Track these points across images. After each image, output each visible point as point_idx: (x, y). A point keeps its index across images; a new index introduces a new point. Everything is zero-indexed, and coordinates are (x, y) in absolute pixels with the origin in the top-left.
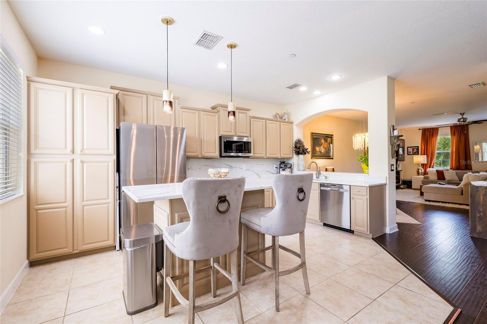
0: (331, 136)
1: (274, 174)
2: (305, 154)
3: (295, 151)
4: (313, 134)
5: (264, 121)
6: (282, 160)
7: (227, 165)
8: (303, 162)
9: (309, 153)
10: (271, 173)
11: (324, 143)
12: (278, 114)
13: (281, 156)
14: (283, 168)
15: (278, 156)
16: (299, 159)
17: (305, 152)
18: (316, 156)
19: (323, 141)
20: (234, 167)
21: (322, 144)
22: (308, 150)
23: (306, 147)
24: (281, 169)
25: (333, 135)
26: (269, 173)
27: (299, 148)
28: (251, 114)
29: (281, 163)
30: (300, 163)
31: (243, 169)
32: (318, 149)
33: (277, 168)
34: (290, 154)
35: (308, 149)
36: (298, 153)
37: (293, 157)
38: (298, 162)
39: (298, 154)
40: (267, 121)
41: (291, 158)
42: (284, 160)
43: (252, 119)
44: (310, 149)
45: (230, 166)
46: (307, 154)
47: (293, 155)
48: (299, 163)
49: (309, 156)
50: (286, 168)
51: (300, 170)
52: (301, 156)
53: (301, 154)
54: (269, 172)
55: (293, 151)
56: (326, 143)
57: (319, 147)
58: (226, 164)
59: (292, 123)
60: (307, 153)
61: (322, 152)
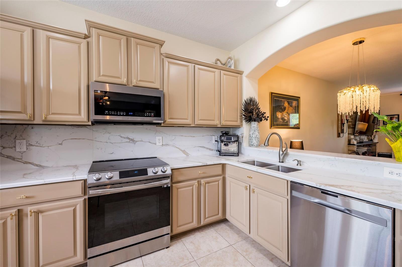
0: (297, 99)
1: (212, 150)
2: (261, 120)
3: (244, 115)
4: (273, 94)
5: (191, 66)
6: (224, 130)
7: (125, 138)
8: (257, 133)
9: (267, 120)
10: (207, 148)
11: (288, 108)
12: (218, 60)
13: (222, 123)
14: (225, 142)
15: (216, 122)
16: (251, 128)
17: (261, 118)
18: (278, 125)
19: (286, 104)
20: (136, 142)
21: (285, 109)
22: (265, 115)
23: (262, 110)
24: (223, 144)
25: (299, 98)
26: (205, 149)
27: (251, 112)
28: (164, 50)
29: (223, 134)
30: (253, 134)
31: (156, 144)
32: (280, 115)
33: (217, 141)
34: (237, 121)
35: (265, 113)
36: (249, 119)
37: (242, 125)
38: (249, 132)
39: (250, 121)
40: (197, 66)
41: (238, 127)
42: (227, 130)
43: (166, 60)
44: (268, 114)
45: (129, 138)
46: (264, 122)
47: (242, 122)
48: (251, 134)
49: (266, 124)
50: (230, 142)
51: (252, 145)
52: (254, 124)
53: (255, 121)
54: (204, 147)
55: (241, 116)
56: (291, 108)
57: (281, 112)
58: (121, 137)
59: (240, 73)
60: (263, 119)
61: (285, 120)
